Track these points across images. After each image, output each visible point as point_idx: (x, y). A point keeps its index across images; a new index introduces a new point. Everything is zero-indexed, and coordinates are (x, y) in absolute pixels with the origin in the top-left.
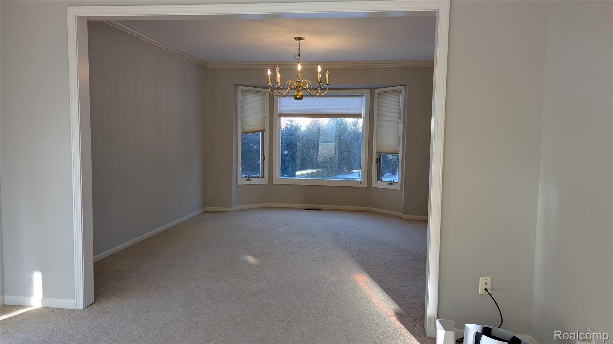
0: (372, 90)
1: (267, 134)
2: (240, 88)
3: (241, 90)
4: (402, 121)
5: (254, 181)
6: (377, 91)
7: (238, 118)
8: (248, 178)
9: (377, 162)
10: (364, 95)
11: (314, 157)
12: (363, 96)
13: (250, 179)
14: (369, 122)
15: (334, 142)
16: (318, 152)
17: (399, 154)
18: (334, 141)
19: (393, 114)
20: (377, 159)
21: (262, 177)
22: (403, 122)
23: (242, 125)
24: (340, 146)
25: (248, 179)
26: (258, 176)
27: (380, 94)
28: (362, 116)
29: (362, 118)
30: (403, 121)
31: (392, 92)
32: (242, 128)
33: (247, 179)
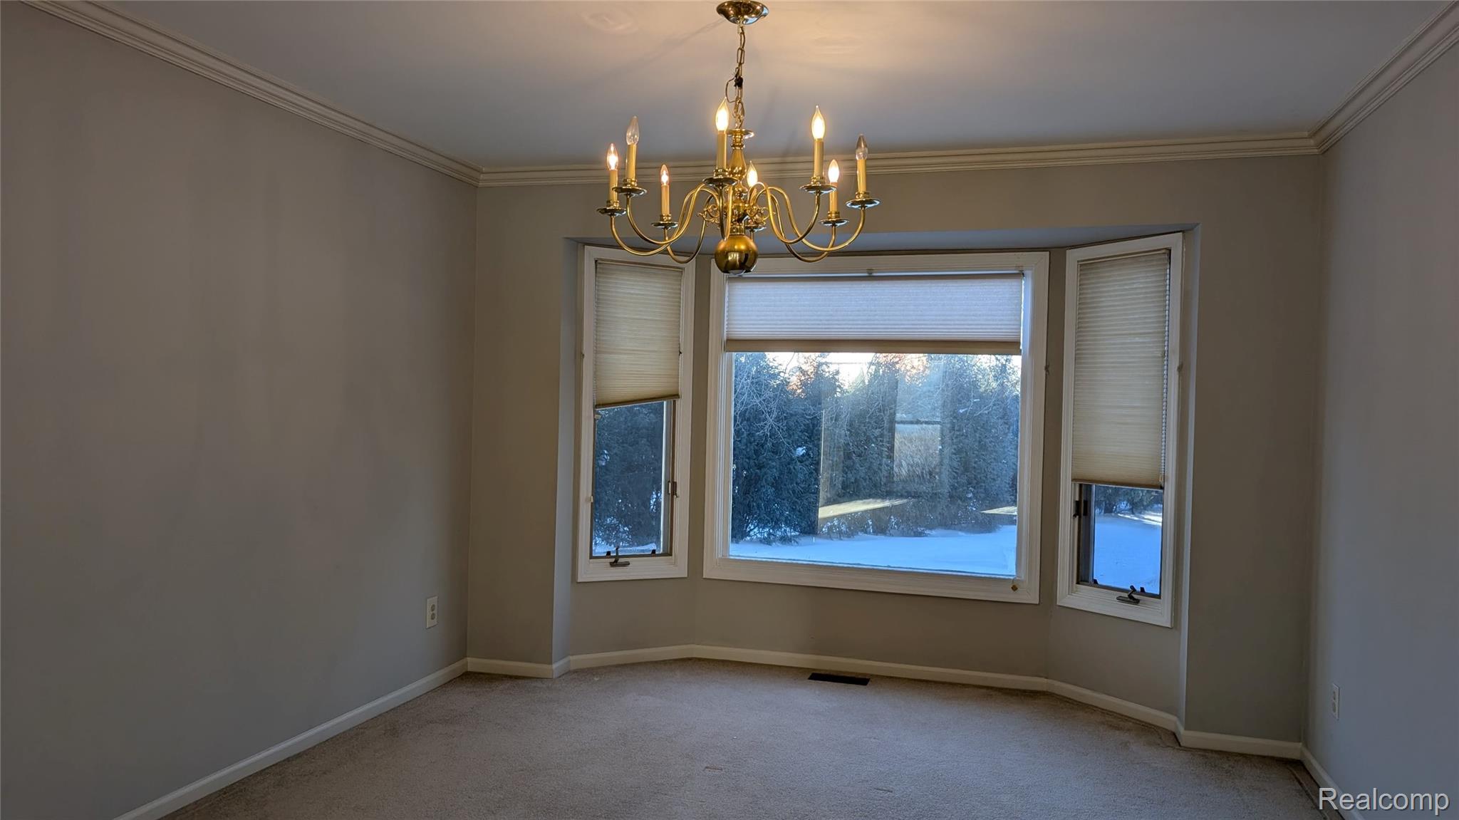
0: (1056, 252)
1: (684, 408)
2: (592, 253)
3: (596, 261)
4: (1175, 362)
5: (640, 569)
6: (1073, 257)
7: (583, 355)
8: (617, 557)
9: (1077, 513)
10: (1028, 273)
11: (880, 464)
12: (1021, 275)
13: (621, 560)
14: (1047, 368)
15: (938, 423)
16: (891, 449)
17: (1162, 488)
18: (938, 420)
19: (1137, 339)
20: (1078, 504)
21: (668, 553)
22: (1180, 369)
23: (596, 376)
24: (958, 433)
25: (616, 561)
26: (654, 551)
27: (1085, 266)
28: (1021, 348)
29: (1020, 355)
30: (1177, 365)
31: (1134, 257)
32: (596, 388)
33: (613, 560)
